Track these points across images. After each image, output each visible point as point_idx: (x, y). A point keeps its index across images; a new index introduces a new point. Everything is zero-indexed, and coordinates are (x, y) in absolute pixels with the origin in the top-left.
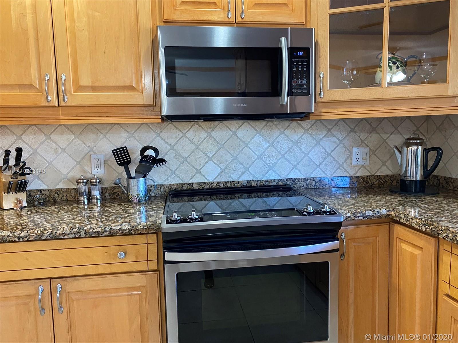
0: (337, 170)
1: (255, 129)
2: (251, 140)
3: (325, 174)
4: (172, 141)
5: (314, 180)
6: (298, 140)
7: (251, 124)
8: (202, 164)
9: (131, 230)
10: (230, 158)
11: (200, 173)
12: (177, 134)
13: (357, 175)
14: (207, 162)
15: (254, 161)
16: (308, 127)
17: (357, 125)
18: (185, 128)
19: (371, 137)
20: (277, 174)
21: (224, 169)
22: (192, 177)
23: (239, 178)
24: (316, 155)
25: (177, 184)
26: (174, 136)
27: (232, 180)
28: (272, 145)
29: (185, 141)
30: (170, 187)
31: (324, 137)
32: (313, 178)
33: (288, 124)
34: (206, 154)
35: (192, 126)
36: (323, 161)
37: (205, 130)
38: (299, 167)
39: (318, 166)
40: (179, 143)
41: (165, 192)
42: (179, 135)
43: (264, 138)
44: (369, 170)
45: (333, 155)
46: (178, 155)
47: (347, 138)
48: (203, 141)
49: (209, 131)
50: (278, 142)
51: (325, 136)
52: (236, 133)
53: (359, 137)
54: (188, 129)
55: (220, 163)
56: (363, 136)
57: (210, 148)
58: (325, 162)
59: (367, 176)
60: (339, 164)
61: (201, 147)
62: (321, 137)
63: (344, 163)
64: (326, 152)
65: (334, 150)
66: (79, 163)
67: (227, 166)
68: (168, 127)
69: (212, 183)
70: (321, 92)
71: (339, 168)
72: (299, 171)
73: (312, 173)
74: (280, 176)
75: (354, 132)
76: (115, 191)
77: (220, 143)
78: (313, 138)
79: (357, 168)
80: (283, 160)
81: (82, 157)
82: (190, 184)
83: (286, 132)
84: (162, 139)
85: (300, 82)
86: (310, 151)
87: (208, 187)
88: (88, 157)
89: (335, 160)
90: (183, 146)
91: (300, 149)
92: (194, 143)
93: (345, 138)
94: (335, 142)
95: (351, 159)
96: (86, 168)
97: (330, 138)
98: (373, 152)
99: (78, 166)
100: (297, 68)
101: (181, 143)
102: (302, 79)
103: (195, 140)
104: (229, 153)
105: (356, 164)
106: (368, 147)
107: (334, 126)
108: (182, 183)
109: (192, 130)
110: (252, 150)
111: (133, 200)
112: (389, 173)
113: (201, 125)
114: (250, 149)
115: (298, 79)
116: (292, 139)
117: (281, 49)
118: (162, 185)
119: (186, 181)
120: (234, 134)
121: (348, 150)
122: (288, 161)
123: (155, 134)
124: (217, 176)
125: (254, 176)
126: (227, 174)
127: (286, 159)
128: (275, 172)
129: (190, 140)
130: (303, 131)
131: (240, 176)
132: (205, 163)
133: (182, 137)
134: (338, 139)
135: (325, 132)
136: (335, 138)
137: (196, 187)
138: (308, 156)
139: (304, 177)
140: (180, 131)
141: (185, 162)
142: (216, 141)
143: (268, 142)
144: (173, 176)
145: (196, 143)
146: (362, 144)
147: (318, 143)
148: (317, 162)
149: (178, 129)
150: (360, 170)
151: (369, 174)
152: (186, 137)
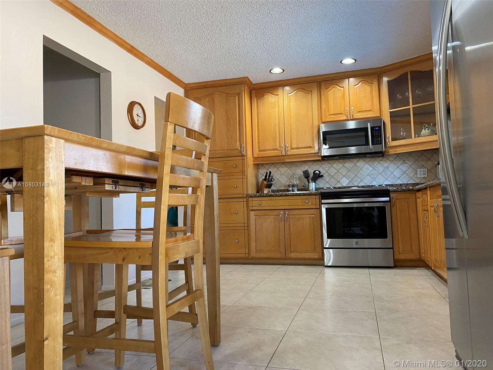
1: (365, 162)
2: (363, 167)
3: (403, 182)
4: (327, 169)
5: (397, 185)
7: (363, 159)
8: (340, 179)
10: (354, 175)
11: (339, 182)
14: (343, 177)
15: (366, 177)
16: (393, 159)
18: (332, 163)
19: (428, 163)
20: (377, 182)
21: (351, 181)
22: (336, 184)
26: (328, 167)
29: (332, 169)
34: (342, 174)
37: (341, 163)
38: (389, 179)
39: (399, 178)
40: (330, 169)
43: (370, 166)
45: (406, 173)
46: (329, 175)
47: (414, 164)
48: (341, 168)
49: (343, 164)
53: (421, 164)
55: (349, 178)
58: (402, 177)
60: (410, 177)
61: (340, 171)
62: (400, 164)
64: (403, 171)
65: (407, 170)
66: (289, 179)
68: (325, 163)
69: (345, 187)
70: (387, 142)
71: (410, 179)
72: (389, 181)
73: (396, 182)
77: (349, 169)
79: (421, 179)
80: (380, 175)
81: (290, 176)
84: (322, 168)
85: (377, 139)
88: (292, 177)
89: (408, 175)
90: (331, 171)
92: (336, 170)
94: (407, 167)
95: (417, 175)
96: (292, 181)
97: (404, 165)
99: (288, 180)
100: (376, 134)
103: (337, 168)
104: (353, 173)
105: (420, 177)
106: (426, 168)
107: (406, 159)
109: (335, 163)
110: (364, 172)
117: (368, 128)
118: (323, 188)
120: (355, 164)
121: (415, 170)
123: (319, 166)
124: (348, 184)
125: (365, 184)
127: (382, 175)
129: (334, 168)
132: (342, 178)
133: (331, 167)
134: (409, 165)
135: (401, 162)
136: (407, 164)
141: (333, 178)
142: (347, 168)
143: (372, 167)
144: (327, 184)
146: (422, 167)
147: (398, 167)
148: (398, 176)
149: (329, 163)
152: (333, 167)
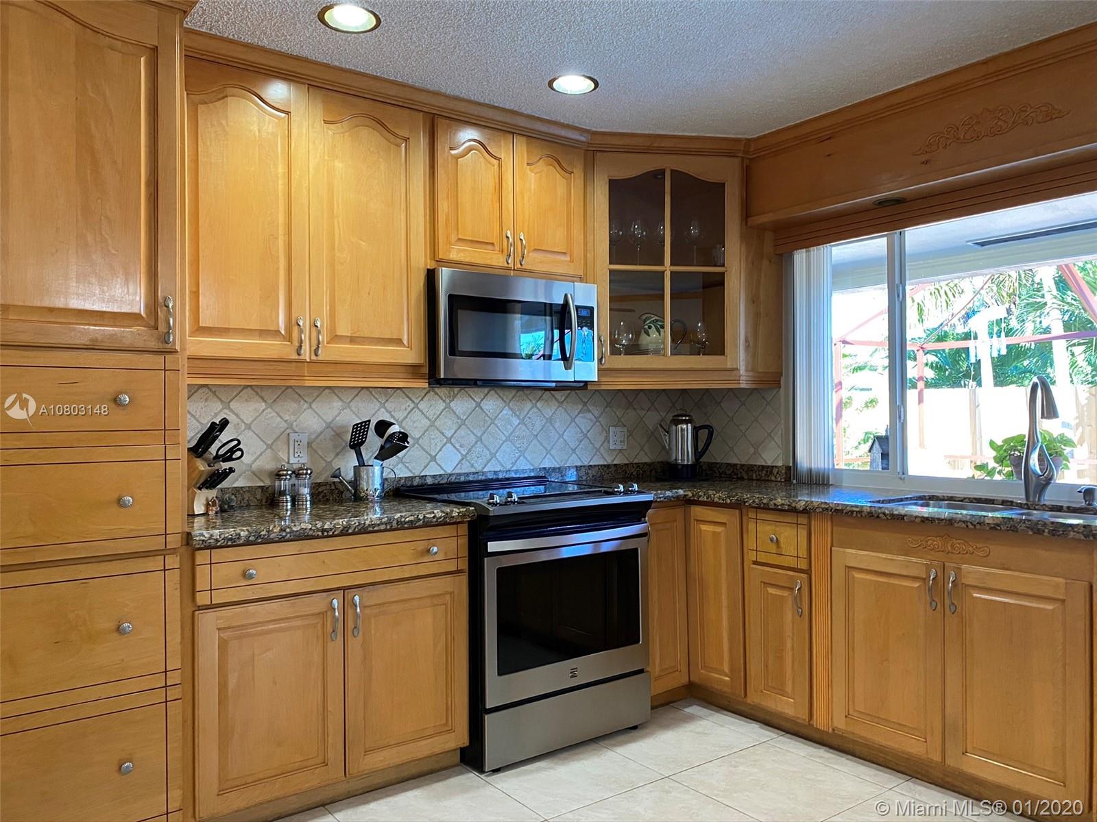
0: (594, 456)
2: (498, 415)
3: (582, 462)
11: (435, 461)
12: (408, 404)
13: (615, 463)
14: (445, 445)
15: (502, 444)
21: (465, 456)
22: (425, 467)
23: (483, 468)
24: (571, 435)
26: (403, 407)
27: (475, 471)
29: (416, 415)
31: (579, 413)
32: (569, 467)
35: (427, 393)
36: (579, 445)
37: (442, 399)
39: (574, 451)
42: (409, 406)
44: (627, 456)
45: (589, 437)
47: (604, 415)
48: (440, 415)
49: (448, 401)
50: (530, 418)
51: (581, 411)
52: (481, 405)
53: (615, 413)
54: (420, 398)
56: (619, 412)
58: (581, 446)
59: (625, 464)
60: (596, 448)
61: (437, 424)
63: (601, 448)
64: (582, 432)
66: (270, 447)
67: (469, 450)
71: (595, 454)
73: (567, 460)
74: (532, 465)
75: (610, 407)
78: (568, 413)
79: (615, 454)
80: (535, 442)
81: (275, 437)
82: (422, 476)
83: (539, 404)
87: (445, 481)
88: (286, 437)
93: (602, 414)
94: (591, 420)
95: (609, 442)
96: (280, 453)
97: (586, 414)
98: (630, 433)
99: (269, 450)
101: (411, 417)
103: (431, 414)
104: (472, 432)
106: (625, 426)
110: (499, 430)
111: (368, 497)
112: (647, 460)
113: (437, 392)
114: (498, 427)
120: (478, 405)
121: (605, 429)
122: (541, 444)
125: (502, 465)
126: (470, 463)
127: (539, 442)
128: (526, 459)
129: (423, 413)
130: (557, 404)
131: (485, 466)
132: (442, 447)
133: (412, 409)
135: (580, 407)
136: (590, 414)
137: (429, 481)
140: (410, 400)
141: (417, 445)
143: (519, 418)
144: (400, 466)
145: (431, 417)
146: (619, 423)
147: (573, 420)
148: (573, 446)
150: (618, 456)
151: (627, 462)
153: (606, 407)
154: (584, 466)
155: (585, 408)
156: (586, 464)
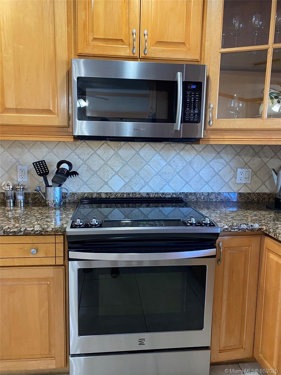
0: (223, 187)
1: (155, 149)
2: (151, 159)
3: (213, 190)
4: (85, 157)
5: (203, 195)
6: (191, 160)
7: (152, 145)
8: (110, 177)
9: (42, 231)
10: (133, 173)
11: (107, 184)
12: (89, 151)
13: (240, 192)
14: (114, 176)
15: (153, 177)
16: (201, 150)
17: (242, 149)
18: (96, 146)
19: (253, 160)
20: (171, 188)
21: (128, 183)
22: (101, 188)
23: (140, 190)
24: (205, 173)
25: (88, 193)
26: (86, 153)
27: (134, 192)
28: (169, 164)
29: (95, 157)
30: (82, 195)
31: (213, 159)
32: (202, 193)
33: (183, 147)
34: (113, 169)
35: (102, 144)
36: (212, 179)
37: (112, 149)
38: (191, 183)
39: (207, 183)
40: (90, 158)
41: (78, 199)
42: (90, 152)
43: (163, 158)
44: (250, 188)
45: (220, 174)
46: (89, 168)
48: (111, 158)
49: (116, 150)
50: (174, 161)
52: (139, 153)
53: (243, 160)
54: (98, 147)
55: (124, 177)
56: (246, 159)
57: (116, 164)
59: (248, 193)
60: (225, 182)
61: (109, 163)
62: (211, 158)
63: (230, 182)
64: (215, 171)
65: (221, 170)
66: (7, 172)
67: (130, 180)
68: (81, 145)
69: (117, 193)
70: (210, 120)
71: (225, 185)
72: (191, 186)
73: (202, 189)
74: (175, 190)
75: (239, 155)
76: (36, 197)
77: (125, 160)
78: (204, 159)
79: (240, 186)
80: (177, 176)
81: (9, 167)
82: (99, 193)
83: (181, 153)
84: (76, 155)
85: (192, 111)
86: (201, 170)
87: (113, 196)
88: (14, 167)
89: (222, 179)
90: (93, 162)
91: (193, 168)
92: (103, 160)
93: (232, 160)
94: (222, 164)
95: (236, 178)
96: (13, 176)
97: (218, 160)
98: (255, 173)
99: (7, 174)
100: (190, 99)
101: (92, 159)
102: (194, 109)
103: (104, 157)
104: (133, 169)
105: (240, 182)
106: (251, 169)
107: (222, 150)
108: (93, 192)
109: (101, 148)
111: (49, 204)
112: (267, 191)
113: (110, 144)
114: (150, 166)
115: (190, 109)
116: (186, 160)
117: (176, 83)
118: (76, 193)
119: (96, 191)
120: (137, 153)
121: (233, 170)
122: (182, 178)
123: (70, 151)
124: (122, 188)
125: (153, 189)
126: (130, 187)
127: (180, 176)
128: (170, 187)
129: (99, 156)
130: (195, 153)
131: (141, 189)
132: (112, 177)
133: (93, 154)
134: (225, 160)
135: (214, 155)
136: (222, 160)
137: (103, 196)
138: (199, 174)
139: (195, 192)
140: (92, 148)
141: (95, 175)
142: (122, 158)
143: (166, 161)
144: (84, 186)
145: (105, 159)
146: (246, 165)
147: (208, 163)
148: (206, 180)
149: (89, 146)
150: (243, 188)
151: (250, 192)
152: (96, 154)
153: (236, 155)
154: (215, 193)
155: (218, 155)
156: (216, 191)
